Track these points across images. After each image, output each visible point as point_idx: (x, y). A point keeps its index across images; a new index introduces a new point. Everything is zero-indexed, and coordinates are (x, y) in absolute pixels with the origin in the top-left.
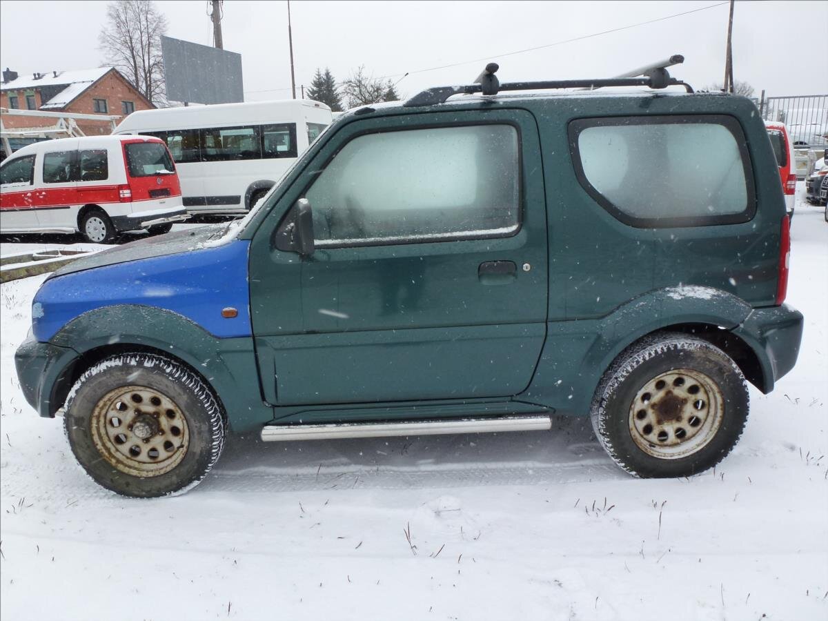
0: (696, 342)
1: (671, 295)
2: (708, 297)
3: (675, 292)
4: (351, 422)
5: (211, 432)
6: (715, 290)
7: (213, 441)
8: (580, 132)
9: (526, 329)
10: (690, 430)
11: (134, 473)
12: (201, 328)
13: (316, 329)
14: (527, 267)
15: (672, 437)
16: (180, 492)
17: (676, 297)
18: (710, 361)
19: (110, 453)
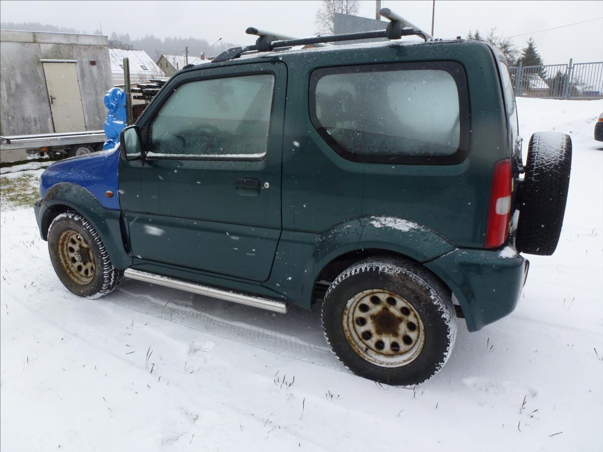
0: (397, 269)
1: (374, 222)
2: (406, 229)
3: (377, 221)
4: (169, 276)
5: (103, 266)
6: (416, 224)
7: (104, 271)
8: (319, 78)
9: (266, 233)
10: (403, 347)
11: (76, 280)
12: (98, 201)
13: (150, 211)
14: (267, 185)
15: (387, 348)
16: (92, 297)
17: (377, 224)
18: (408, 288)
19: (68, 267)
